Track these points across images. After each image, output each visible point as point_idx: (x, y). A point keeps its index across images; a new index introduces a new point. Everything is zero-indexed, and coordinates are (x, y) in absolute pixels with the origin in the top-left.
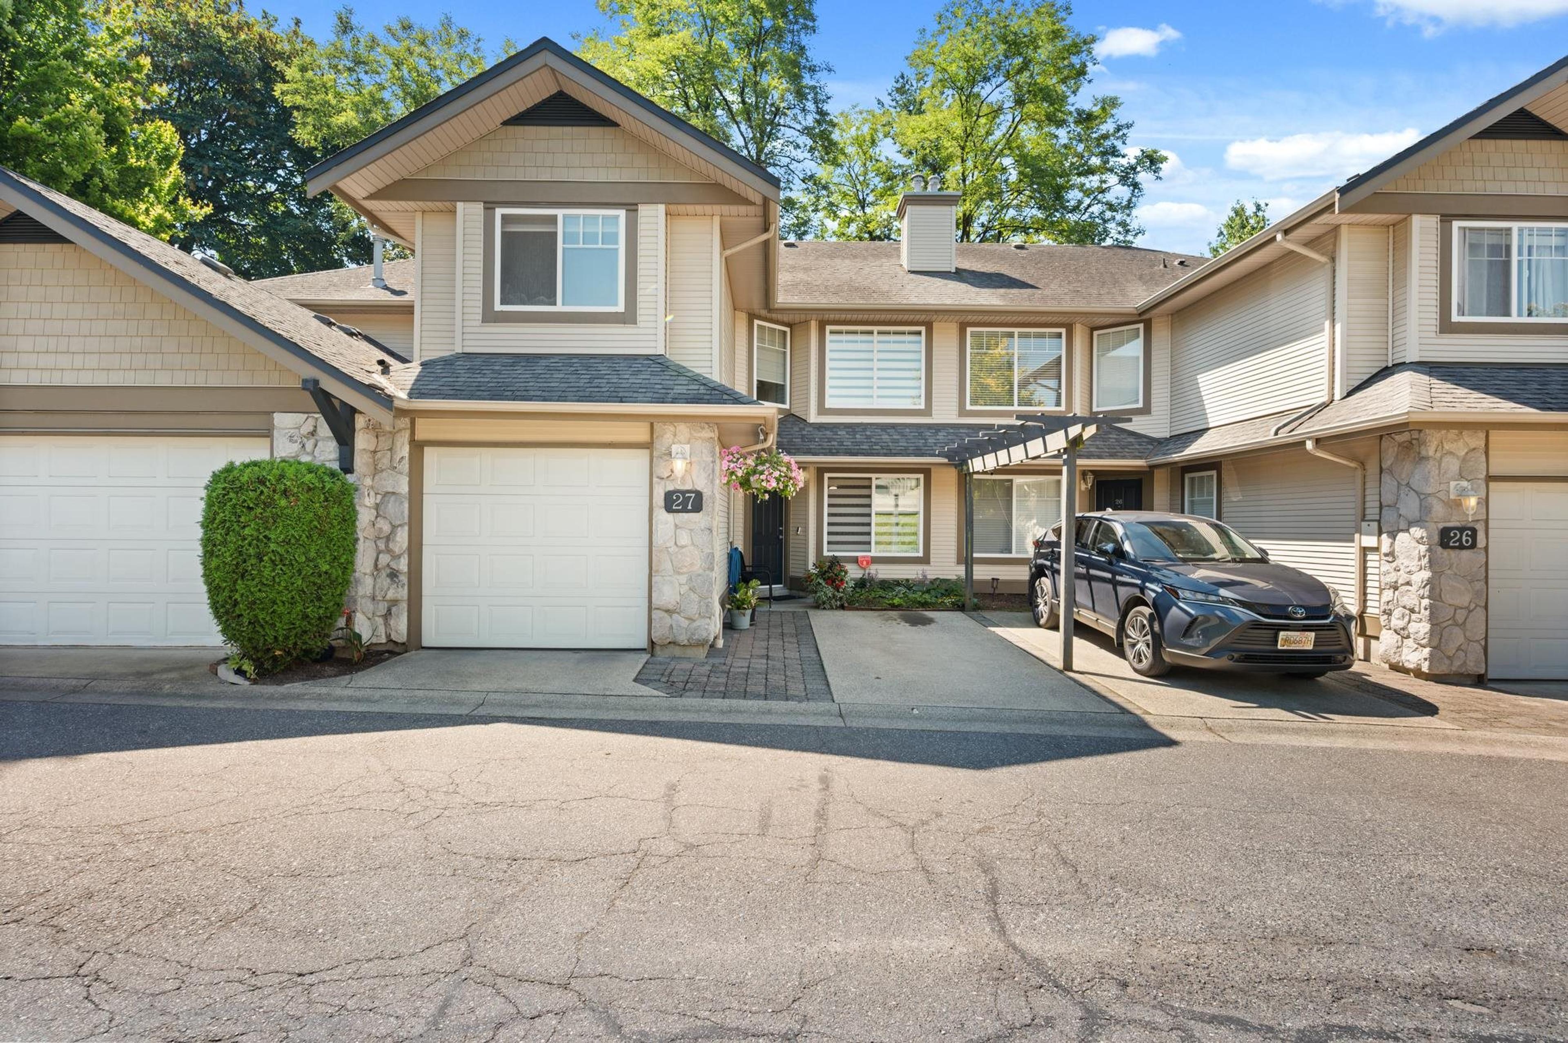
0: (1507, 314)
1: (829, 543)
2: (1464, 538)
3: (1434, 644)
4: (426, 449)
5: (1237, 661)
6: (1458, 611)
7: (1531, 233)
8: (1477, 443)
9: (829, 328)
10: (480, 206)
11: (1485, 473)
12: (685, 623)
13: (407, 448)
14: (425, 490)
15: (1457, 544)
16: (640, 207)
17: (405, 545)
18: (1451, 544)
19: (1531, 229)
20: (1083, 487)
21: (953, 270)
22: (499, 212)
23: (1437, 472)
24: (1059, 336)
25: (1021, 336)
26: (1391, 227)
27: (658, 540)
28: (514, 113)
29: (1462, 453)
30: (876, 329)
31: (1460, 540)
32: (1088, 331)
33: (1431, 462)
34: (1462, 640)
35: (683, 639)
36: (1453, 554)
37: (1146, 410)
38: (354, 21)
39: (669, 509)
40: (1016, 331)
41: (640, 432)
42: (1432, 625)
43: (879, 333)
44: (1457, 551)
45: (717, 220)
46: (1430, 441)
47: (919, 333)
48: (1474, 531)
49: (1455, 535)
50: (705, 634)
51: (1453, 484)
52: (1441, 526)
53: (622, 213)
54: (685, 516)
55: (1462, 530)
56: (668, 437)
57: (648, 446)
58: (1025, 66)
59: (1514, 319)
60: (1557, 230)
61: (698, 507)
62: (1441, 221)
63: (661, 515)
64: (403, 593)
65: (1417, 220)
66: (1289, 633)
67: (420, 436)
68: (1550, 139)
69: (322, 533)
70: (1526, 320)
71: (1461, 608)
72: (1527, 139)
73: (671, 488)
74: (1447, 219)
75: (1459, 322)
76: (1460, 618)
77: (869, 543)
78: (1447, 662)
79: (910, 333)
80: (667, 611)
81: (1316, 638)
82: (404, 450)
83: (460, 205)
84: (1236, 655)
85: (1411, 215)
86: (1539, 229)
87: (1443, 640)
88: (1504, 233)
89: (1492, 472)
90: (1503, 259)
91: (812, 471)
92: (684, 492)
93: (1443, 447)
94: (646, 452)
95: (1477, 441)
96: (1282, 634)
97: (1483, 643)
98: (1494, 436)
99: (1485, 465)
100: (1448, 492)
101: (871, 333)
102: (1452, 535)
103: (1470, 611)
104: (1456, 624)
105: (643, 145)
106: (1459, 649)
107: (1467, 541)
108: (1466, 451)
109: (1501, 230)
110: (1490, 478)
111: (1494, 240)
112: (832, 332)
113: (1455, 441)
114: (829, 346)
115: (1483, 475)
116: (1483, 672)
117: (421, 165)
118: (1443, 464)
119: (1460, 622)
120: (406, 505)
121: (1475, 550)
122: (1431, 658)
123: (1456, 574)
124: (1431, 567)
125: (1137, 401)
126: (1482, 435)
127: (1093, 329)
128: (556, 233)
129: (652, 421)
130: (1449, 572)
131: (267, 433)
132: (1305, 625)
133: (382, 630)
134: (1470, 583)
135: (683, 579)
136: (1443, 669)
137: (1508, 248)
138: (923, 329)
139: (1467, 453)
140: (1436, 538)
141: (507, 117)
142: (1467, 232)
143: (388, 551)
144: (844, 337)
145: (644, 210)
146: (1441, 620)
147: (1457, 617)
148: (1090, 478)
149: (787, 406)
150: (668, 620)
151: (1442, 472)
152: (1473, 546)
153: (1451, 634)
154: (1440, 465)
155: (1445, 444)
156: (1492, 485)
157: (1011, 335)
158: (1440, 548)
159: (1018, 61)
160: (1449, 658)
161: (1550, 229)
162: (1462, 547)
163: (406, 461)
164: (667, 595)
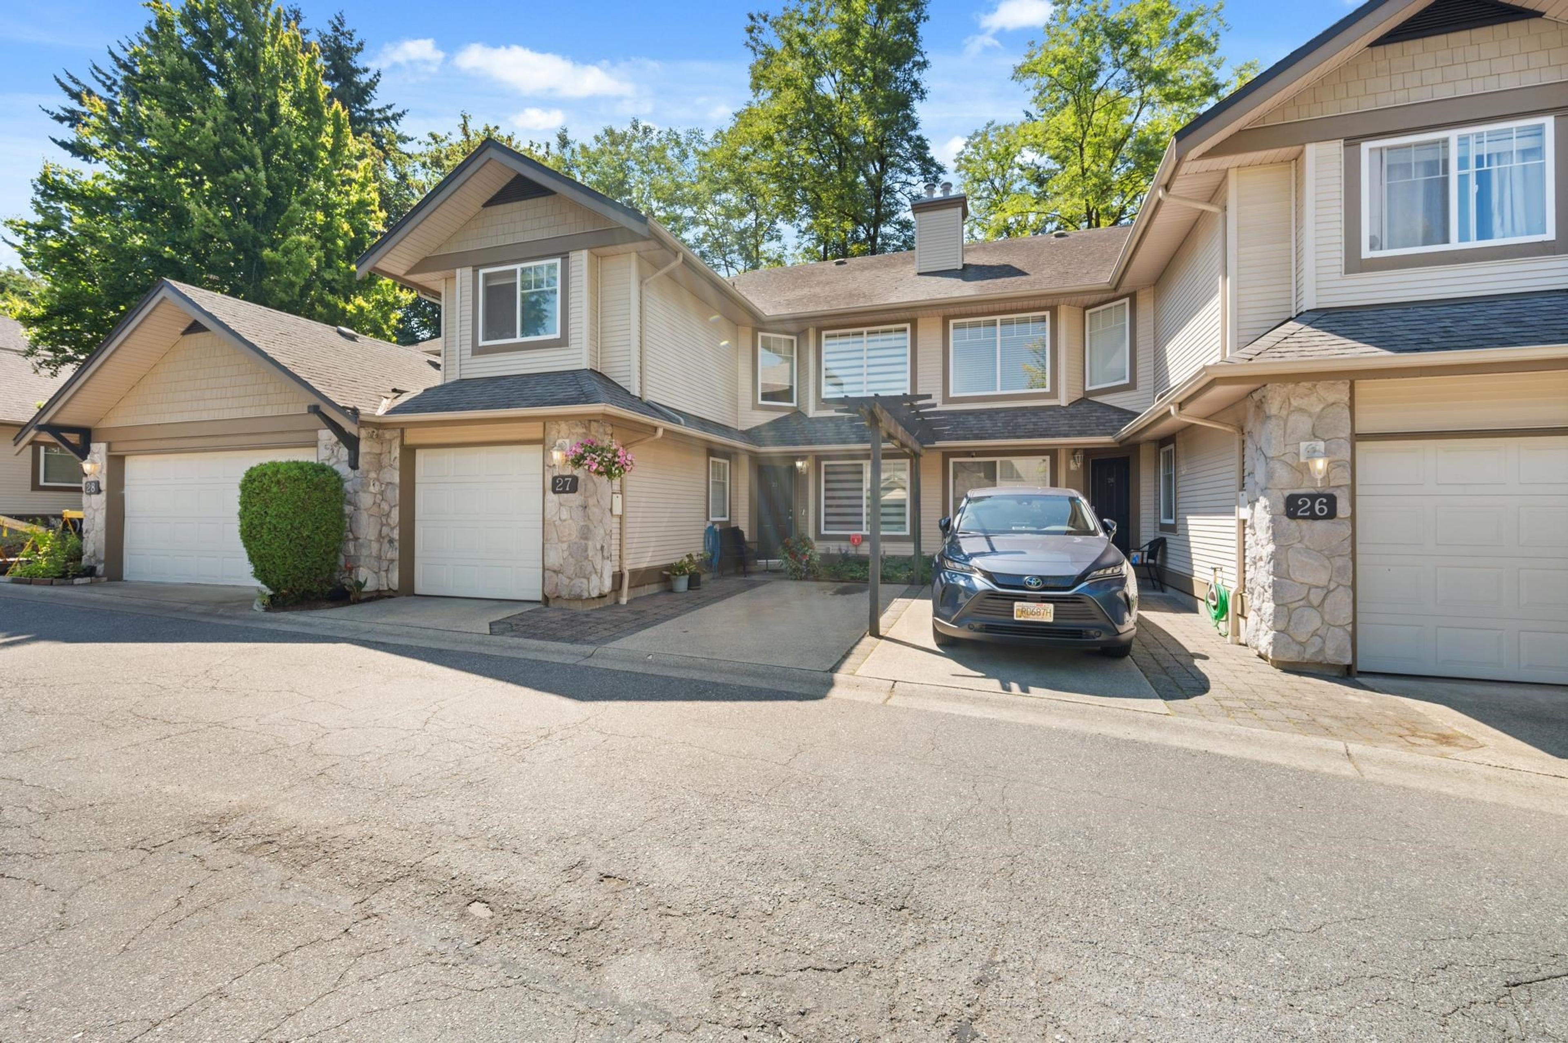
0: (1446, 241)
1: (826, 523)
2: (1317, 507)
3: (1281, 626)
4: (418, 452)
5: (979, 630)
6: (1313, 590)
7: (1480, 140)
8: (1338, 396)
9: (824, 333)
10: (471, 269)
11: (1349, 431)
12: (566, 581)
13: (398, 450)
14: (417, 481)
15: (1308, 514)
16: (571, 254)
17: (397, 520)
18: (1299, 514)
19: (1480, 135)
20: (1073, 467)
21: (960, 267)
22: (482, 272)
23: (1282, 432)
24: (1043, 319)
25: (1003, 323)
26: (1293, 162)
27: (548, 516)
28: (489, 197)
29: (1318, 409)
30: (865, 330)
31: (1312, 508)
32: (1079, 311)
33: (1273, 421)
34: (1316, 623)
35: (565, 593)
36: (1305, 525)
37: (1132, 386)
38: (570, 137)
39: (554, 492)
40: (998, 318)
41: (534, 431)
42: (1277, 605)
43: (869, 333)
44: (1310, 522)
45: (634, 256)
46: (1272, 398)
47: (905, 330)
48: (1331, 501)
49: (1305, 503)
50: (578, 591)
51: (1303, 445)
52: (1287, 493)
53: (558, 261)
54: (565, 495)
55: (1313, 497)
56: (554, 433)
57: (542, 441)
58: (1135, 53)
59: (1455, 244)
60: (1519, 129)
61: (574, 489)
62: (1345, 146)
63: (550, 495)
64: (396, 555)
65: (1311, 150)
66: (1024, 604)
67: (408, 441)
68: (1507, 21)
69: (304, 509)
70: (1474, 243)
71: (1317, 587)
72: (1470, 28)
73: (556, 474)
74: (1352, 142)
75: (1372, 259)
76: (1315, 598)
77: (861, 523)
78: (1296, 648)
79: (897, 331)
80: (555, 571)
81: (1055, 610)
82: (396, 453)
83: (458, 271)
84: (977, 625)
85: (1303, 144)
86: (1490, 134)
87: (1292, 623)
88: (1440, 145)
89: (1361, 428)
90: (1441, 176)
91: (811, 458)
92: (563, 477)
93: (1290, 404)
94: (541, 447)
95: (1340, 393)
96: (1017, 605)
97: (1349, 628)
98: (1364, 387)
99: (1349, 421)
100: (1298, 454)
101: (861, 334)
102: (1300, 503)
103: (1329, 592)
104: (1311, 606)
105: (575, 206)
106: (1315, 634)
107: (1321, 510)
108: (1321, 406)
109: (1436, 142)
110: (1357, 437)
111: (1428, 155)
112: (827, 337)
113: (1306, 395)
114: (824, 349)
115: (1346, 433)
116: (1348, 661)
117: (436, 246)
118: (1289, 424)
119: (1316, 602)
120: (397, 491)
121: (1335, 520)
122: (1275, 643)
123: (1307, 548)
124: (1274, 540)
125: (1124, 378)
126: (1344, 387)
127: (1086, 308)
128: (515, 284)
129: (545, 420)
130: (1299, 546)
131: (314, 444)
132: (1043, 597)
133: (384, 581)
134: (1328, 558)
135: (565, 546)
136: (1291, 655)
137: (1446, 162)
138: (908, 326)
139: (1323, 409)
140: (1281, 507)
141: (484, 201)
142: (1385, 153)
143: (388, 524)
144: (838, 340)
145: (574, 256)
146: (1289, 600)
147: (1312, 597)
148: (1079, 456)
149: (794, 404)
150: (555, 579)
151: (1289, 431)
152: (1332, 515)
153: (1303, 616)
154: (1285, 424)
155: (1292, 400)
156: (1361, 446)
157: (994, 323)
158: (1286, 518)
159: (1125, 49)
160: (1300, 643)
161: (1510, 131)
162: (1314, 517)
163: (397, 460)
164: (554, 559)
